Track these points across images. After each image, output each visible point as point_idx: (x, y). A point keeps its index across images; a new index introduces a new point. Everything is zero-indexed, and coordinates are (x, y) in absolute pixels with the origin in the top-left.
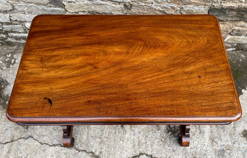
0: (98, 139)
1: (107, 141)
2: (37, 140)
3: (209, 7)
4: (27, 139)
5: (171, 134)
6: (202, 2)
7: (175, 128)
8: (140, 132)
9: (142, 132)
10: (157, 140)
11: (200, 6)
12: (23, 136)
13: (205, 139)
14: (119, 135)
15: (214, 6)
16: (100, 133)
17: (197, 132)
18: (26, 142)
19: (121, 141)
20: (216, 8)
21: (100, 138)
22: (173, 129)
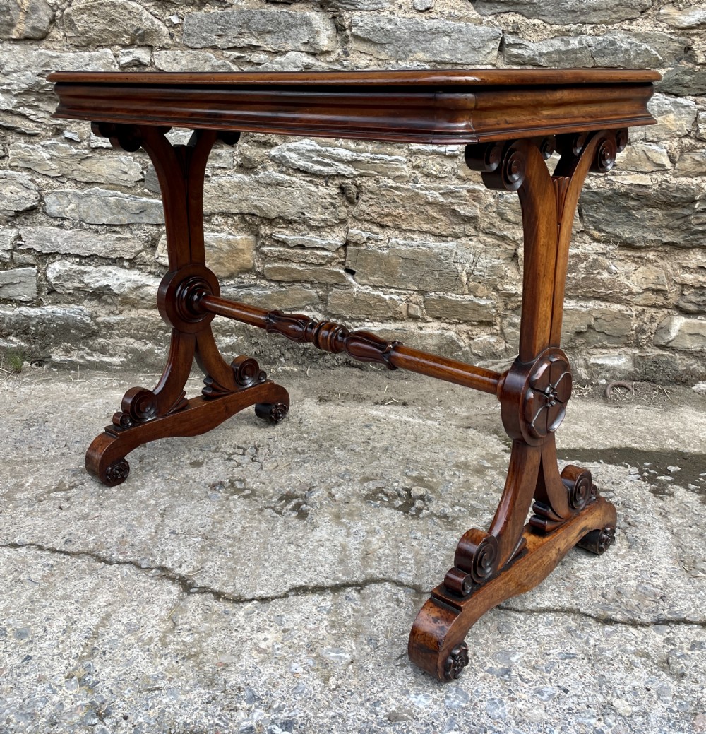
0: (197, 540)
1: (232, 545)
8: (372, 532)
14: (286, 534)
16: (209, 528)
19: (293, 546)
20: (596, 193)
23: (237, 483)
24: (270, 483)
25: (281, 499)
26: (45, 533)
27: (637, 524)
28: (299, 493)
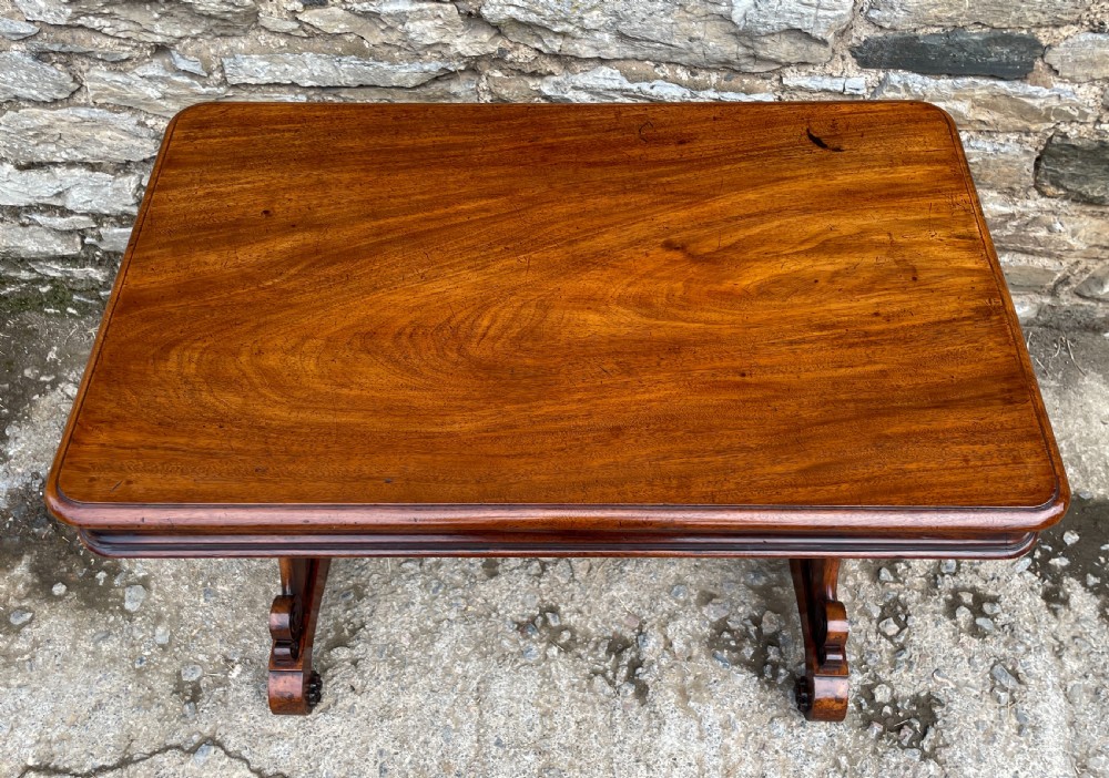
0: (530, 758)
1: (571, 765)
2: (242, 759)
3: (1040, 142)
4: (193, 751)
5: (880, 736)
6: (1011, 120)
7: (899, 705)
8: (727, 725)
9: (739, 724)
10: (813, 766)
11: (1001, 138)
12: (174, 741)
13: (1048, 759)
14: (630, 739)
15: (1064, 136)
16: (538, 729)
17: (1006, 727)
18: (188, 765)
19: (643, 767)
20: (1074, 147)
21: (540, 753)
22: (887, 710)
23: (549, 615)
24: (590, 612)
25: (609, 652)
26: (352, 752)
27: (1027, 680)
28: (629, 635)
